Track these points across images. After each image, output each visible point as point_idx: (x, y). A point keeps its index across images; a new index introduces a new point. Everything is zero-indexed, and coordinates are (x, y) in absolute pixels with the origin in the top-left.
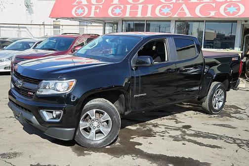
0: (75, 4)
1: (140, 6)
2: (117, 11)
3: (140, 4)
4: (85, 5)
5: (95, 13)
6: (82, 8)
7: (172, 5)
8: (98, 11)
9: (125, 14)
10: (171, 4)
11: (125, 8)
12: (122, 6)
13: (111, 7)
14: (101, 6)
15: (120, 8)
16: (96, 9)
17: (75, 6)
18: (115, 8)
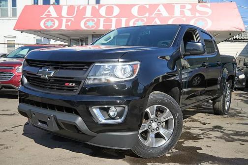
0: (43, 16)
1: (114, 20)
2: (91, 24)
3: (114, 17)
4: (55, 18)
5: (67, 26)
6: (52, 21)
7: (145, 19)
8: (69, 23)
9: (99, 27)
10: (144, 17)
11: (99, 21)
12: (95, 19)
13: (84, 20)
14: (73, 19)
15: (93, 21)
16: (67, 21)
17: (43, 18)
18: (88, 21)
